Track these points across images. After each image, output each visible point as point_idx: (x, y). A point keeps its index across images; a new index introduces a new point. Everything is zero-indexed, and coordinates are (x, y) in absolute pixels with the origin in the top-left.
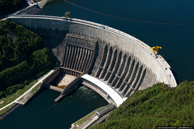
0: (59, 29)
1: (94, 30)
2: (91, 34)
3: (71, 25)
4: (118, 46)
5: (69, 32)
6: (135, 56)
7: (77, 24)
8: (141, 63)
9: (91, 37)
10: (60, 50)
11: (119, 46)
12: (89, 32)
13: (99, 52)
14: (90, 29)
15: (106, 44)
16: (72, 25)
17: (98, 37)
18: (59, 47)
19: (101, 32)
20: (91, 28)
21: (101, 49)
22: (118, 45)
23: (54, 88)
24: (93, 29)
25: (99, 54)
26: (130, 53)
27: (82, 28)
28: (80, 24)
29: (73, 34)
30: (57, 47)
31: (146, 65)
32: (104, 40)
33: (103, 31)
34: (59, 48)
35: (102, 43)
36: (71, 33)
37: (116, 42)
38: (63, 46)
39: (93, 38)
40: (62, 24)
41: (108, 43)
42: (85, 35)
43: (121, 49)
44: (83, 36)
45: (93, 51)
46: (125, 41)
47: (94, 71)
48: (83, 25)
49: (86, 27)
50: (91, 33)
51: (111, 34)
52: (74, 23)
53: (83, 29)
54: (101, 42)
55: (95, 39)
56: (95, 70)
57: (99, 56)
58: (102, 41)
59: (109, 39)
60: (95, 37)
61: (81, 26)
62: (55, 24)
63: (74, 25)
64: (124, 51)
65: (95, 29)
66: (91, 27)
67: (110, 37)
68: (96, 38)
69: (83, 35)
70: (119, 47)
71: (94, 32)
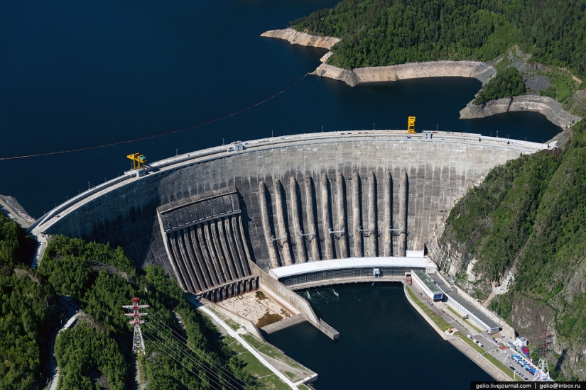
0: (136, 205)
1: (222, 164)
2: (215, 178)
3: (163, 181)
4: (297, 170)
5: (160, 202)
6: (356, 167)
7: (177, 169)
8: (382, 172)
9: (216, 187)
10: (158, 259)
11: (301, 169)
12: (210, 176)
13: (248, 211)
14: (212, 167)
15: (261, 182)
16: (166, 178)
17: (234, 178)
18: (152, 254)
19: (243, 160)
20: (214, 162)
21: (251, 201)
22: (296, 168)
23: (274, 327)
24: (220, 162)
25: (249, 215)
26: (337, 168)
27: (191, 172)
28: (185, 167)
29: (171, 201)
30: (149, 256)
31: (401, 169)
32: (253, 176)
33: (247, 154)
34: (153, 257)
35: (249, 187)
36: (166, 202)
37: (288, 164)
38: (157, 246)
39: (223, 185)
40: (142, 190)
41: (265, 178)
42: (201, 190)
43: (308, 172)
44: (196, 193)
45: (237, 216)
46: (315, 147)
47: (262, 260)
48: (191, 165)
49: (200, 168)
50: (214, 175)
51: (271, 151)
52: (170, 171)
53: (193, 177)
54: (246, 182)
55: (229, 185)
56: (261, 258)
57: (253, 220)
58: (247, 180)
59: (267, 166)
60: (227, 181)
61: (189, 169)
62: (127, 197)
63: (170, 176)
64: (316, 173)
65: (223, 162)
66: (214, 160)
67: (268, 160)
68: (231, 182)
69: (194, 192)
70: (299, 172)
71: (222, 168)
